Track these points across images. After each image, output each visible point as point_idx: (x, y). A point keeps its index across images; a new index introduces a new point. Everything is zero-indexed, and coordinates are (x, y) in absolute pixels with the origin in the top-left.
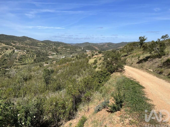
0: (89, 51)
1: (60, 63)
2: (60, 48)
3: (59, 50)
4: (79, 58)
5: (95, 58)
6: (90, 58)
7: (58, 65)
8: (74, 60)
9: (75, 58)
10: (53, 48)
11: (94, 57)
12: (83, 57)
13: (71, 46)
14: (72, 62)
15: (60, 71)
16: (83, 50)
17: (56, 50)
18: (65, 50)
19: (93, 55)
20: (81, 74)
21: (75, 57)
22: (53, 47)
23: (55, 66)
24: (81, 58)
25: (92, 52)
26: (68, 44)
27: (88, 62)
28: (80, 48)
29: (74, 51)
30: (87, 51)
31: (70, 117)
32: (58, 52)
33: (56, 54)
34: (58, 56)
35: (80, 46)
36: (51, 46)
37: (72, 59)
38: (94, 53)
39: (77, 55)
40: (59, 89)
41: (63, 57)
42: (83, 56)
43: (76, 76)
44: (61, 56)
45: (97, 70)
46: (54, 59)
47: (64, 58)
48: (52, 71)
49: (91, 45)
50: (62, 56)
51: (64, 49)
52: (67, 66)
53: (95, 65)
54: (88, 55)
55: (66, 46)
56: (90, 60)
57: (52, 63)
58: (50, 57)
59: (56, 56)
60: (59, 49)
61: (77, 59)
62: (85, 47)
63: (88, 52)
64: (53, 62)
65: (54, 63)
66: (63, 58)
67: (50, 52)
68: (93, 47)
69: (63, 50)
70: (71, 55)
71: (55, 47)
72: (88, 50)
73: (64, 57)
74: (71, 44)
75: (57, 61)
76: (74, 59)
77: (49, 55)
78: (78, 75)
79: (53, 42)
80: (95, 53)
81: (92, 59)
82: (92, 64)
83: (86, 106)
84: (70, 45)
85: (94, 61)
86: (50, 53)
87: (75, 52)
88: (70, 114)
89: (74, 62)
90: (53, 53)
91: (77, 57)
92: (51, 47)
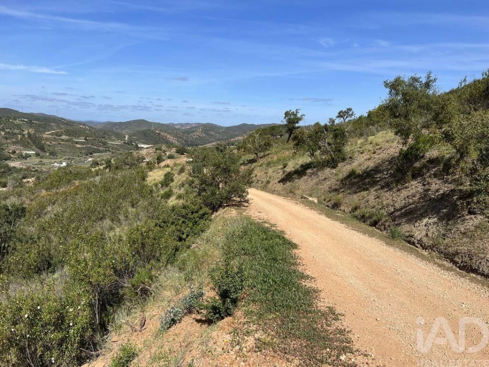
0: (148, 146)
1: (52, 182)
2: (51, 134)
3: (48, 143)
4: (117, 168)
5: (168, 166)
6: (150, 166)
7: (44, 192)
8: (97, 175)
9: (102, 167)
10: (23, 135)
11: (162, 164)
12: (128, 164)
13: (87, 130)
14: (92, 179)
15: (49, 209)
16: (130, 143)
17: (34, 143)
18: (67, 141)
19: (160, 160)
20: (122, 217)
21: (102, 164)
22: (26, 132)
23: (33, 194)
24: (122, 169)
25: (156, 149)
26: (80, 123)
27: (144, 179)
28: (120, 136)
29: (100, 146)
30: (142, 146)
31: (83, 354)
32: (42, 149)
33: (37, 155)
34: (45, 161)
35: (119, 131)
36: (18, 127)
37: (93, 170)
38: (164, 151)
39: (109, 157)
40: (48, 268)
41: (62, 165)
42: (129, 160)
43: (107, 222)
44: (53, 161)
45: (172, 204)
46: (28, 169)
47: (64, 168)
48: (20, 212)
49: (152, 128)
50: (57, 160)
51: (64, 137)
52: (77, 194)
53: (167, 189)
54: (144, 159)
55: (72, 128)
56: (150, 173)
57: (21, 185)
58: (12, 164)
59: (37, 160)
60: (47, 139)
61: (108, 170)
62: (134, 135)
63: (146, 150)
64: (25, 180)
65: (27, 185)
66: (60, 168)
67: (12, 148)
68: (159, 134)
69: (63, 140)
70: (90, 159)
71: (32, 131)
72: (143, 143)
73: (64, 164)
74: (90, 125)
75: (38, 178)
76: (100, 169)
77: (9, 158)
78: (112, 220)
79: (26, 114)
80: (168, 154)
81: (156, 170)
82: (156, 185)
83: (135, 313)
84: (84, 125)
85: (163, 177)
86: (14, 152)
87: (101, 149)
88: (82, 344)
89: (98, 179)
90: (24, 152)
91: (109, 165)
92: (16, 131)
